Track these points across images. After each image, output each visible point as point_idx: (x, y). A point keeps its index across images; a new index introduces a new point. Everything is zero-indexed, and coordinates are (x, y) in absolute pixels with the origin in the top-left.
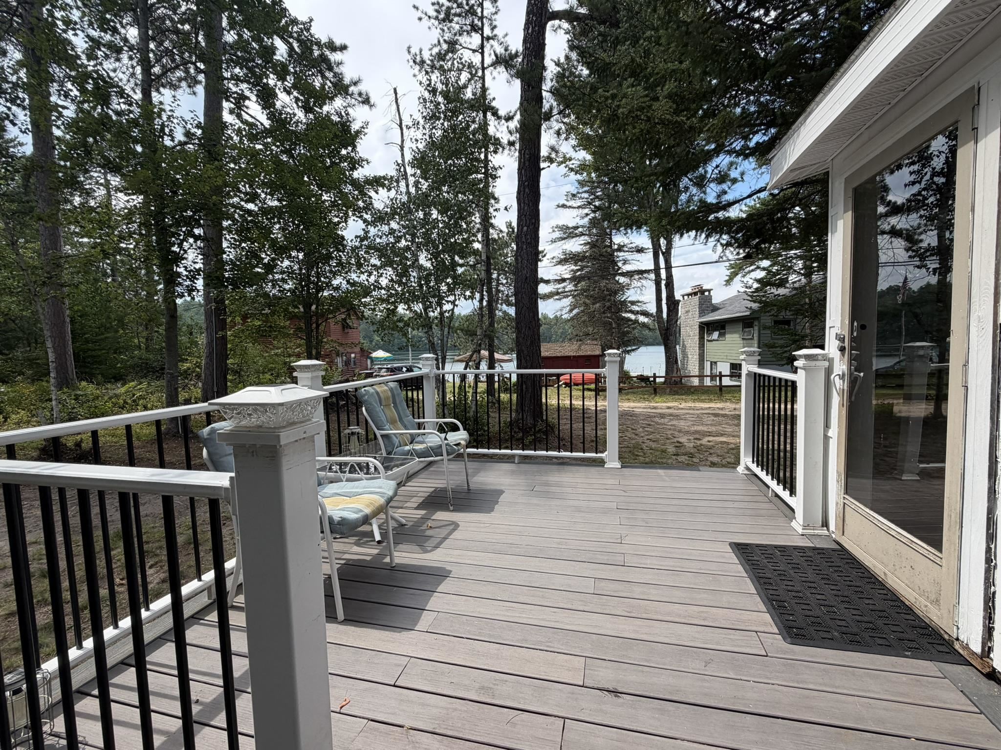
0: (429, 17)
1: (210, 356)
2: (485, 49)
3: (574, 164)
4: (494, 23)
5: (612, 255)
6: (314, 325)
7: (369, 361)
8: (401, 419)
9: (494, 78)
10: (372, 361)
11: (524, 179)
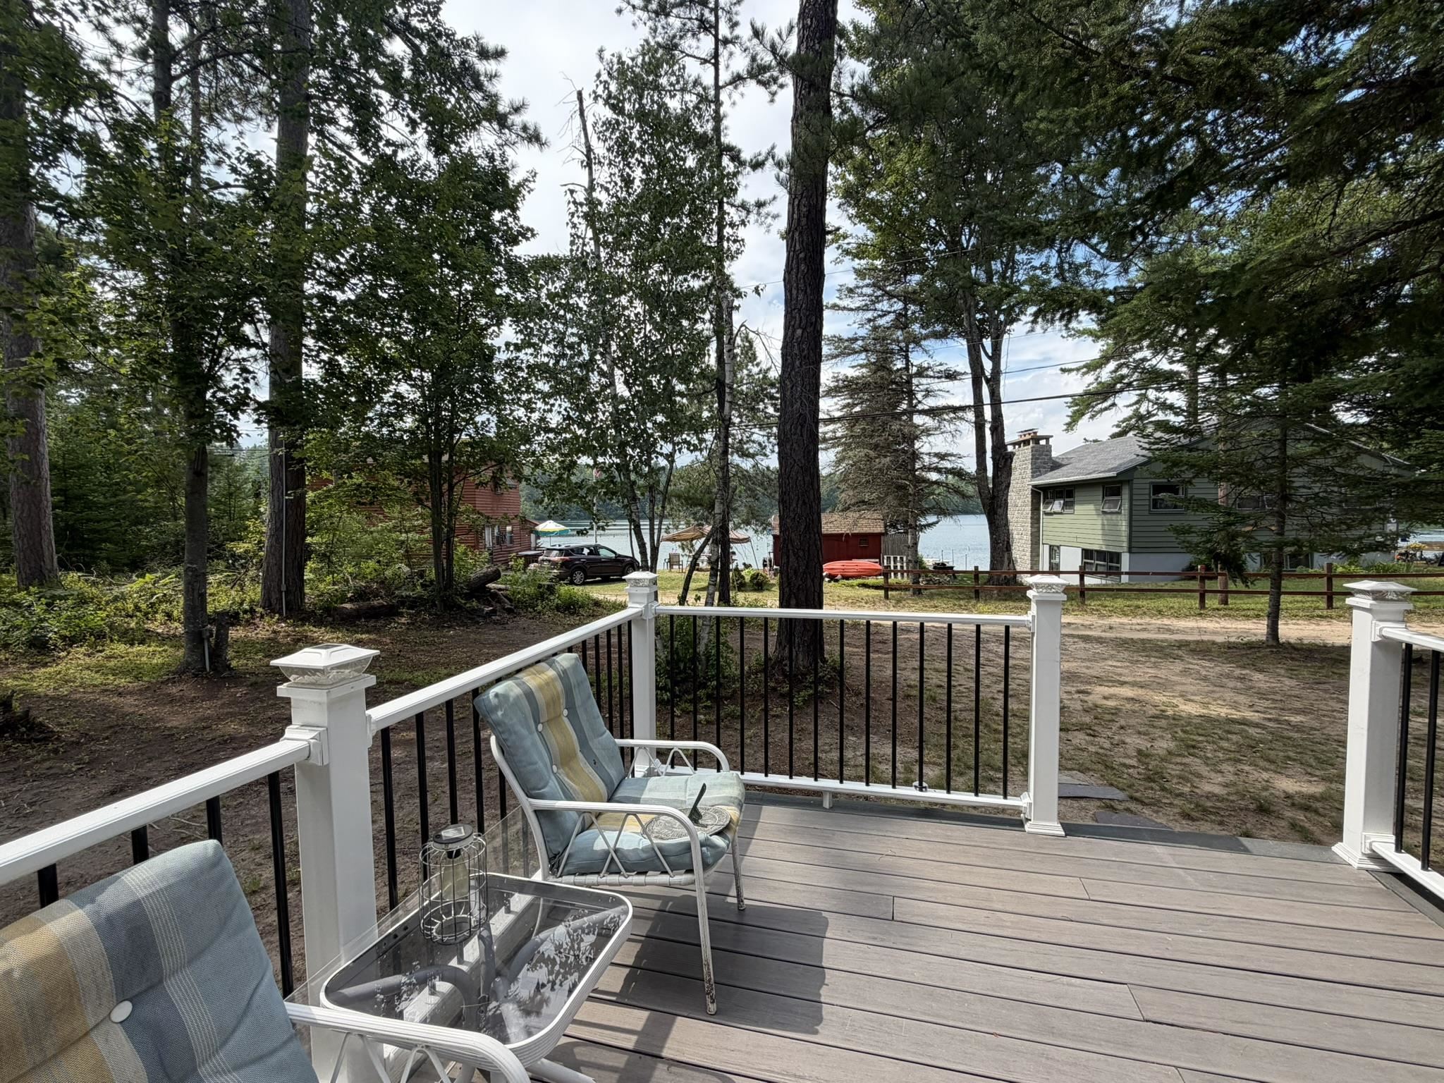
0: (634, 7)
1: (275, 534)
2: (721, 59)
3: (850, 242)
4: (735, 18)
5: (909, 382)
6: (446, 486)
7: (533, 536)
8: (585, 745)
9: (734, 103)
10: (538, 537)
11: (798, 247)
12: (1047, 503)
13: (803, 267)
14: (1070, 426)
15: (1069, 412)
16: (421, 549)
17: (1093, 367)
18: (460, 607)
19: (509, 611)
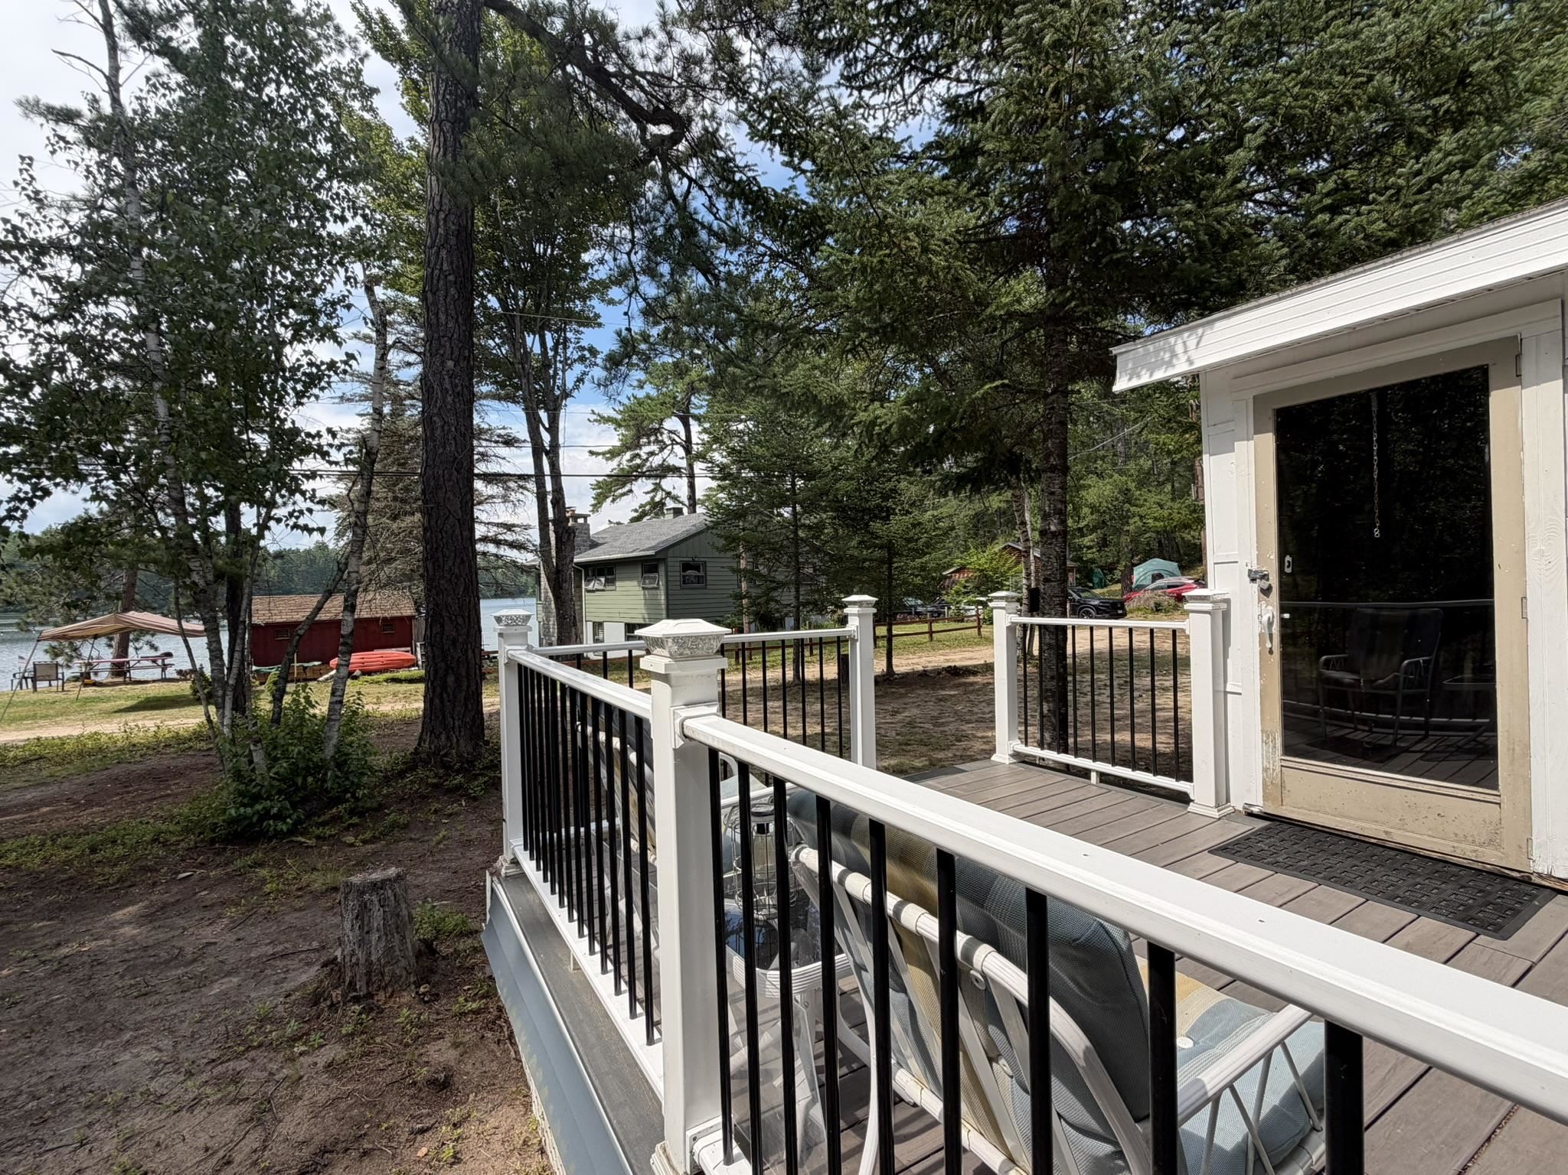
11: (445, 267)
12: (588, 581)
13: (453, 291)
14: (596, 507)
15: (593, 493)
17: (613, 454)
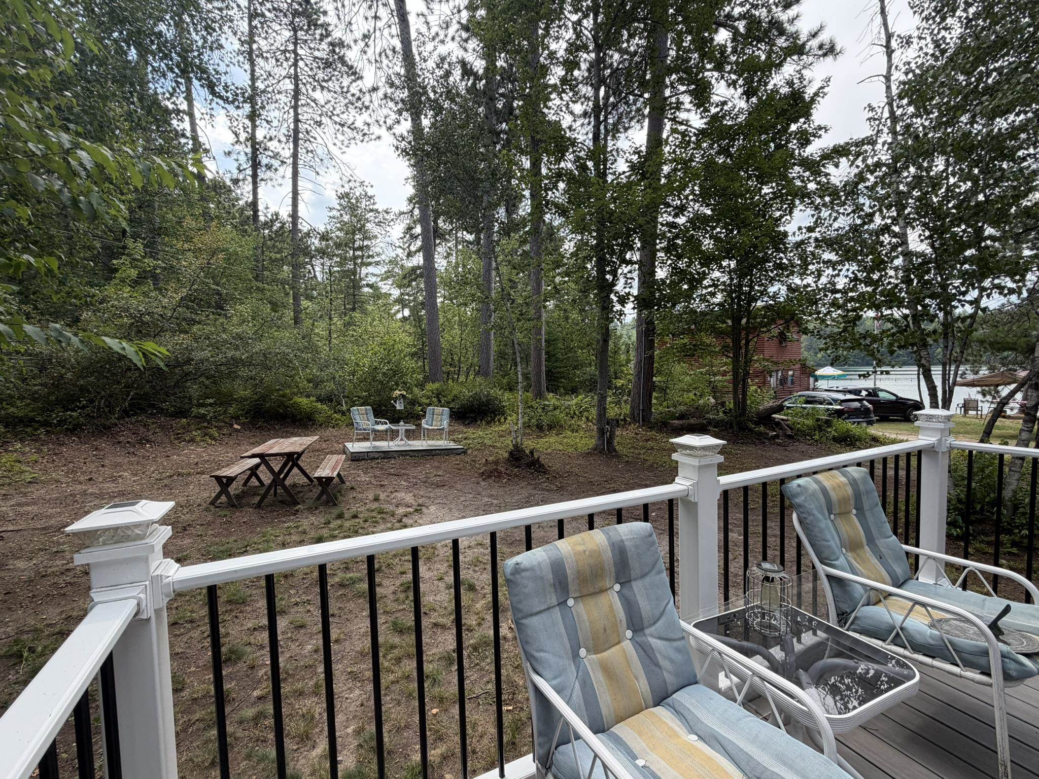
1: (638, 375)
7: (812, 380)
8: (871, 541)
10: (816, 380)
16: (723, 387)
18: (750, 430)
19: (790, 437)
